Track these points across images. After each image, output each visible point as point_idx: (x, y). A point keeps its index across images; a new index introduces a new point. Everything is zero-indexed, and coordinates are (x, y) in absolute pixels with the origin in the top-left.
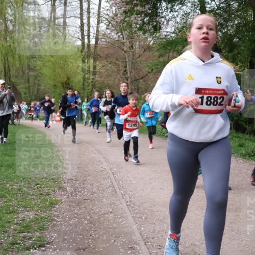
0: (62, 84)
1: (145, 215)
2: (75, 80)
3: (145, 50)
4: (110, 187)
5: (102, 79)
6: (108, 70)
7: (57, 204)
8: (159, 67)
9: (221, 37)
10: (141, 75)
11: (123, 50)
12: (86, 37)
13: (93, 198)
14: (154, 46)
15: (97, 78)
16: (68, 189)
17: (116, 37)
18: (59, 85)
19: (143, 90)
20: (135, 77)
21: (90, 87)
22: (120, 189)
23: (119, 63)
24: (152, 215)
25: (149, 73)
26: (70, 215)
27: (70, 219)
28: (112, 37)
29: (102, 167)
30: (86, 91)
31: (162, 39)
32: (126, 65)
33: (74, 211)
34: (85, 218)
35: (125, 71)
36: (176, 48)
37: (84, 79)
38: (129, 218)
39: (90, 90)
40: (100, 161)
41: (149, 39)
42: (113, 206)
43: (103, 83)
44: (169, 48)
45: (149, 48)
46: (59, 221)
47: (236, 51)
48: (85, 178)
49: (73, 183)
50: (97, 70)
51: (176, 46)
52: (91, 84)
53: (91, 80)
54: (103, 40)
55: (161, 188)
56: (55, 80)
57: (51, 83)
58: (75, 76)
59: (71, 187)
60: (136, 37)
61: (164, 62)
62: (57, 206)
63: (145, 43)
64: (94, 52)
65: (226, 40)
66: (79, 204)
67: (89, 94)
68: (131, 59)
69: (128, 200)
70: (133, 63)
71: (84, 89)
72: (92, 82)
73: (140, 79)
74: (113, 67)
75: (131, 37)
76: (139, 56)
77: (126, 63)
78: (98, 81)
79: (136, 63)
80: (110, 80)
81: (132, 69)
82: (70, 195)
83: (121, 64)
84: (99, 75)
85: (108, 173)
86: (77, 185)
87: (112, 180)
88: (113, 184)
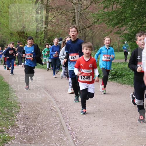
3: (92, 2)
4: (58, 124)
5: (54, 28)
6: (58, 20)
7: (9, 141)
8: (104, 17)
10: (88, 24)
11: (72, 2)
13: (43, 135)
15: (49, 27)
16: (20, 126)
19: (89, 38)
20: (83, 26)
21: (43, 35)
22: (67, 126)
23: (68, 13)
25: (95, 22)
29: (52, 107)
30: (39, 38)
32: (75, 15)
35: (74, 21)
39: (43, 38)
43: (54, 31)
48: (36, 116)
49: (25, 121)
50: (49, 20)
52: (44, 33)
53: (44, 29)
55: (104, 126)
57: (8, 31)
59: (23, 124)
61: (108, 13)
64: (47, 4)
66: (29, 140)
67: (42, 41)
69: (74, 136)
70: (81, 14)
71: (37, 37)
72: (44, 30)
73: (87, 28)
74: (64, 18)
76: (87, 8)
77: (75, 13)
78: (49, 29)
79: (84, 14)
80: (60, 29)
81: (80, 19)
82: (22, 131)
83: (70, 14)
84: (51, 24)
85: (57, 112)
86: (28, 123)
87: (61, 118)
88: (61, 121)
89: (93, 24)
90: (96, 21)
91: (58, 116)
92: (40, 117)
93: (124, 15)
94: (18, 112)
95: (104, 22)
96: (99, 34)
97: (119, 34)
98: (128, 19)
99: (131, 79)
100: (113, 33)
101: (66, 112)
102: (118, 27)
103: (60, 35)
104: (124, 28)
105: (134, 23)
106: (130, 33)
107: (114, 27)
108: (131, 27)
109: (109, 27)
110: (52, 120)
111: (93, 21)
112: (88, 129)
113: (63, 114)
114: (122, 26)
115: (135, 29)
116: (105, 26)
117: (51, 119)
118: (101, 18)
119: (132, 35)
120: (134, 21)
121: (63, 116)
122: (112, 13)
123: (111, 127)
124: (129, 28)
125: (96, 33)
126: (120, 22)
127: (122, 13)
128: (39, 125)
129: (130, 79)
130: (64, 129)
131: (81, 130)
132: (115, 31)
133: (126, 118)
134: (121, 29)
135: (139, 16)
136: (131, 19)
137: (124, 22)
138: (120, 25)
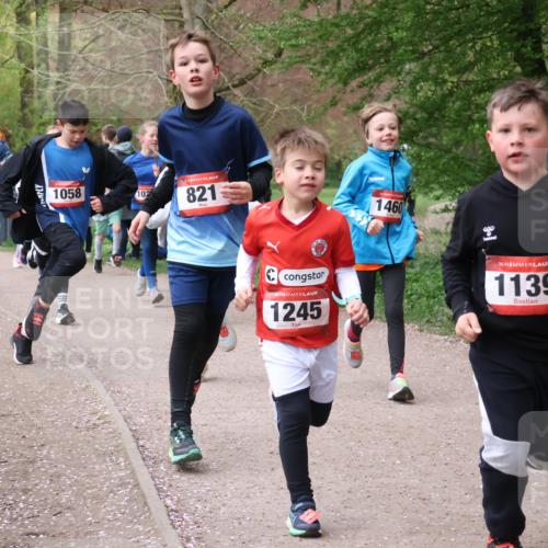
8: (302, 41)
10: (238, 72)
13: (61, 529)
37: (27, 86)
48: (29, 454)
52: (52, 105)
61: (320, 24)
69: (189, 532)
70: (206, 27)
71: (24, 122)
77: (182, 24)
79: (219, 27)
85: (116, 434)
87: (133, 461)
88: (133, 472)
89: (259, 71)
90: (270, 56)
91: (120, 450)
92: (47, 457)
93: (384, 33)
95: (303, 61)
96: (285, 111)
98: (401, 51)
99: (419, 298)
100: (343, 109)
102: (360, 86)
105: (425, 69)
106: (412, 110)
107: (346, 84)
108: (413, 84)
109: (323, 83)
110: (97, 467)
111: (260, 58)
112: (248, 502)
113: (141, 443)
114: (378, 80)
115: (430, 93)
116: (309, 79)
117: (94, 463)
118: (292, 46)
119: (418, 116)
120: (426, 59)
121: (141, 453)
122: (337, 26)
123: (337, 492)
124: (408, 90)
125: (272, 107)
126: (371, 62)
127: (375, 25)
128: (42, 488)
129: (414, 297)
130: (146, 504)
131: (219, 508)
132: (350, 102)
133: (400, 458)
134: (376, 92)
135: (446, 40)
136: (413, 52)
137: (387, 61)
138: (371, 75)
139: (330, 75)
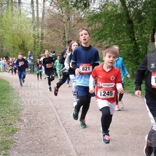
0: (19, 46)
1: (79, 138)
2: (29, 43)
3: (78, 21)
4: (54, 119)
5: (48, 42)
6: (51, 36)
7: (17, 131)
9: (132, 12)
11: (62, 21)
12: (36, 12)
13: (43, 127)
14: (85, 18)
15: (44, 41)
16: (25, 120)
17: (57, 11)
18: (17, 46)
21: (39, 48)
22: (61, 120)
23: (60, 31)
24: (84, 138)
26: (26, 138)
27: (27, 141)
28: (54, 12)
29: (49, 105)
30: (37, 51)
31: (91, 13)
33: (29, 135)
34: (37, 140)
35: (64, 37)
36: (101, 20)
37: (35, 43)
38: (68, 140)
39: (39, 51)
40: (47, 100)
41: (81, 13)
42: (56, 132)
43: (49, 45)
44: (96, 20)
45: (81, 20)
46: (18, 143)
47: (143, 22)
48: (36, 113)
49: (29, 117)
50: (44, 36)
51: (100, 18)
52: (40, 46)
53: (40, 43)
54: (48, 14)
56: (14, 43)
57: (11, 45)
58: (28, 40)
59: (27, 119)
60: (72, 12)
61: (92, 30)
62: (17, 133)
63: (78, 16)
64: (42, 23)
65: (136, 14)
66: (33, 131)
67: (39, 53)
68: (68, 28)
69: (67, 128)
70: (70, 31)
71: (35, 50)
72: (40, 44)
74: (56, 34)
75: (68, 12)
76: (74, 26)
77: (65, 31)
78: (45, 44)
79: (72, 31)
80: (53, 43)
81: (69, 35)
82: (26, 124)
83: (61, 31)
84: (46, 39)
85: (53, 109)
86: (31, 118)
87: (56, 114)
88: (56, 116)
91: (54, 112)
93: (104, 32)
94: (22, 109)
97: (101, 47)
98: (107, 35)
101: (60, 109)
102: (100, 42)
103: (53, 48)
104: (105, 42)
105: (112, 39)
107: (97, 42)
108: (110, 42)
109: (92, 42)
110: (49, 115)
113: (58, 111)
114: (103, 41)
120: (112, 37)
121: (58, 113)
122: (95, 31)
127: (102, 30)
128: (39, 119)
130: (59, 122)
132: (98, 46)
134: (102, 43)
135: (116, 33)
136: (110, 36)
137: (105, 38)
138: (102, 40)
139: (94, 40)
